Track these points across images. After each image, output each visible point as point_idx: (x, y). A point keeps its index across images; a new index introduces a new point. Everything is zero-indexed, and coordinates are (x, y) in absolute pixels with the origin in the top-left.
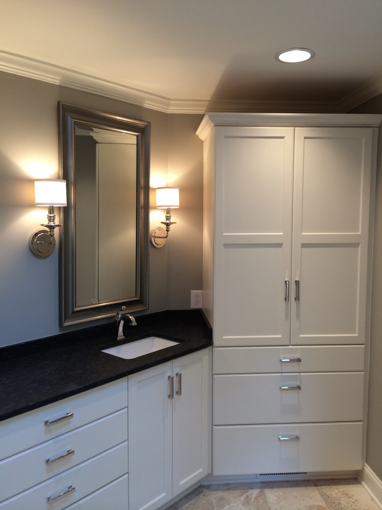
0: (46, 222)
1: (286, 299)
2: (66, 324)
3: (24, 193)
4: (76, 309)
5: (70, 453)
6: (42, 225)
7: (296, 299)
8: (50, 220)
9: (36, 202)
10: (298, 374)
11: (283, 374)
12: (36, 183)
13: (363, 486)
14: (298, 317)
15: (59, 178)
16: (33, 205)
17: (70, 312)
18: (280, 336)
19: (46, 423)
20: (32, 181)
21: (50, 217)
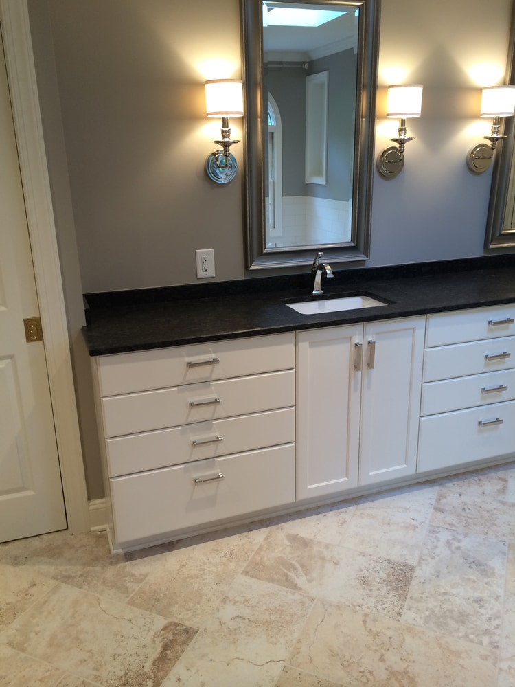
0: (489, 135)
2: (492, 246)
3: (470, 103)
4: (503, 232)
5: (505, 355)
6: (486, 137)
8: (494, 132)
9: (482, 112)
12: (484, 91)
15: (504, 84)
16: (477, 116)
17: (498, 234)
19: (490, 322)
20: (480, 90)
21: (495, 128)
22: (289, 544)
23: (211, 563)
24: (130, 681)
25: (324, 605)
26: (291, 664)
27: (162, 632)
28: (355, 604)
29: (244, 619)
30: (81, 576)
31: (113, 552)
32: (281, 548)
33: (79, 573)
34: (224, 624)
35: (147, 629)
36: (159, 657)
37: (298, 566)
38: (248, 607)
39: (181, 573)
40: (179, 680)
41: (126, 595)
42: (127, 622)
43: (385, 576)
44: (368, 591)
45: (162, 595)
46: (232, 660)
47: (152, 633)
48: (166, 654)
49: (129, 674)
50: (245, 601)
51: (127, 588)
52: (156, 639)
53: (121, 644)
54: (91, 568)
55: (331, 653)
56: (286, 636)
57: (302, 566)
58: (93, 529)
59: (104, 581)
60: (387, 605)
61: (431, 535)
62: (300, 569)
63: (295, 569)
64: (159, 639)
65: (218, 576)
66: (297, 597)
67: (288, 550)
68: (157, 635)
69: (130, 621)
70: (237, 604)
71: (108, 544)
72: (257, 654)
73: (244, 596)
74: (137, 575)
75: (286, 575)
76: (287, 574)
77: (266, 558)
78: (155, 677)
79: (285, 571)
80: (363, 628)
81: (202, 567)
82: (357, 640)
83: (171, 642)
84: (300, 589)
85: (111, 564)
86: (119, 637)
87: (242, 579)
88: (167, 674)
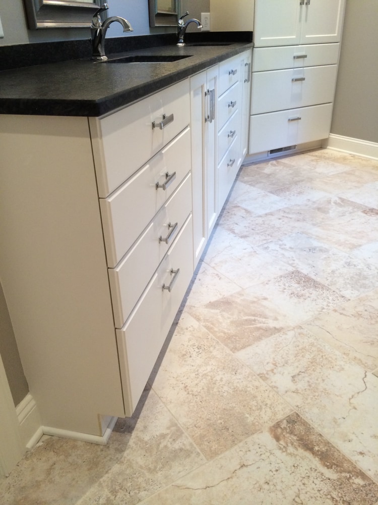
1: (301, 4)
7: (306, 4)
10: (302, 68)
11: (295, 69)
13: (328, 149)
14: (306, 20)
18: (294, 37)
22: (218, 311)
23: (200, 366)
24: (347, 498)
25: (311, 324)
26: (372, 370)
27: (282, 442)
28: (319, 310)
29: (299, 374)
30: (114, 492)
31: (104, 439)
32: (220, 317)
33: (106, 492)
34: (297, 389)
35: (268, 454)
36: (321, 459)
37: (253, 318)
38: (284, 365)
39: (196, 393)
40: (361, 453)
41: (193, 455)
42: (245, 469)
43: (297, 285)
44: (309, 299)
45: (219, 421)
46: (350, 403)
47: (278, 453)
48: (318, 451)
49: (334, 496)
50: (275, 365)
51: (181, 450)
52: (289, 451)
53: (278, 487)
54: (109, 475)
55: (369, 344)
56: (336, 359)
57: (254, 315)
58: (29, 445)
59: (150, 469)
60: (331, 298)
61: (269, 250)
62: (256, 318)
63: (255, 320)
64: (291, 449)
65: (224, 369)
66: (291, 334)
67: (226, 314)
68: (284, 449)
69: (243, 466)
70: (275, 371)
71: (75, 440)
72: (350, 384)
73: (268, 363)
74: (165, 432)
75: (259, 329)
76: (256, 327)
77: (226, 331)
78: (349, 472)
79: (252, 326)
80: (348, 317)
81: (201, 375)
82: (361, 326)
83: (301, 439)
84: (282, 328)
85: (121, 451)
86: (266, 486)
87: (242, 355)
88: (349, 461)
